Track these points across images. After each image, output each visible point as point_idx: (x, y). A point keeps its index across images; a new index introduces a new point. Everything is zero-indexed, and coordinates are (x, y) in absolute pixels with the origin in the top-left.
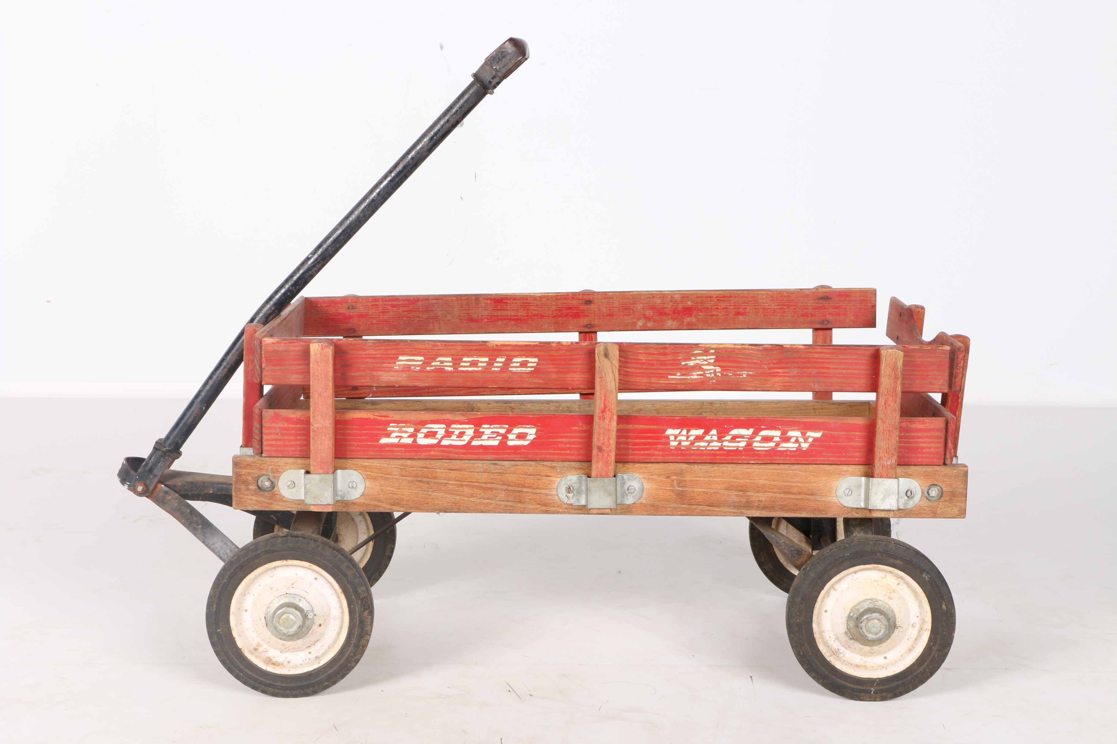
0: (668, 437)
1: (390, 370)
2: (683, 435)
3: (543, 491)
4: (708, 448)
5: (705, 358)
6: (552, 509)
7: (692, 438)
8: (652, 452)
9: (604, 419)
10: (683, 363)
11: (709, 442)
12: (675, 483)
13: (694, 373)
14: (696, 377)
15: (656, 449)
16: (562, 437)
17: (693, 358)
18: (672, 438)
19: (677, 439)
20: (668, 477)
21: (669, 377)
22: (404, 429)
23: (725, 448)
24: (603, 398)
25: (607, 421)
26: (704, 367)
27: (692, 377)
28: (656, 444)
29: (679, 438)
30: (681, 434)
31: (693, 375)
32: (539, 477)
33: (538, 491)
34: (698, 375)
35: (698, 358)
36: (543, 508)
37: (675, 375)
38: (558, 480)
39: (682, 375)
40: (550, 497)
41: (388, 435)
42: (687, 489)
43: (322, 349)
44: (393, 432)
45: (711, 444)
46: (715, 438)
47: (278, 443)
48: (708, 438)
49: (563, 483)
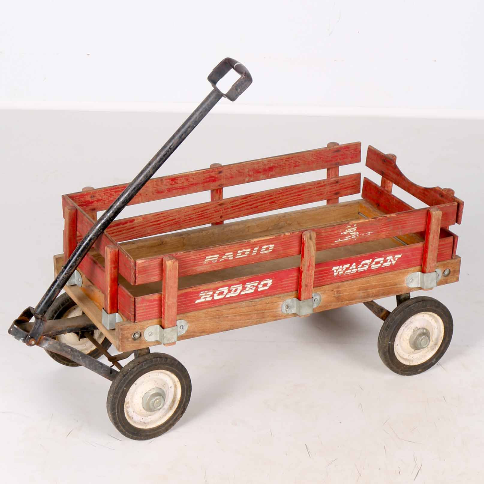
0: (333, 271)
1: (202, 265)
2: (340, 269)
3: (274, 310)
4: (351, 273)
5: (352, 229)
6: (278, 318)
7: (344, 269)
8: (326, 280)
9: (309, 271)
10: (342, 234)
11: (352, 269)
12: (336, 293)
13: (347, 238)
14: (347, 239)
15: (327, 278)
16: (284, 282)
17: (346, 230)
18: (335, 271)
19: (338, 271)
20: (332, 291)
21: (335, 241)
22: (208, 293)
23: (359, 271)
24: (309, 260)
26: (351, 234)
27: (346, 240)
28: (327, 276)
29: (338, 270)
31: (346, 238)
32: (272, 304)
33: (272, 310)
34: (348, 238)
35: (349, 229)
36: (274, 318)
37: (338, 240)
38: (282, 303)
39: (341, 240)
40: (277, 312)
41: (200, 298)
42: (340, 294)
43: (173, 263)
44: (202, 296)
45: (353, 271)
46: (355, 267)
47: (144, 314)
48: (351, 268)
49: (284, 304)
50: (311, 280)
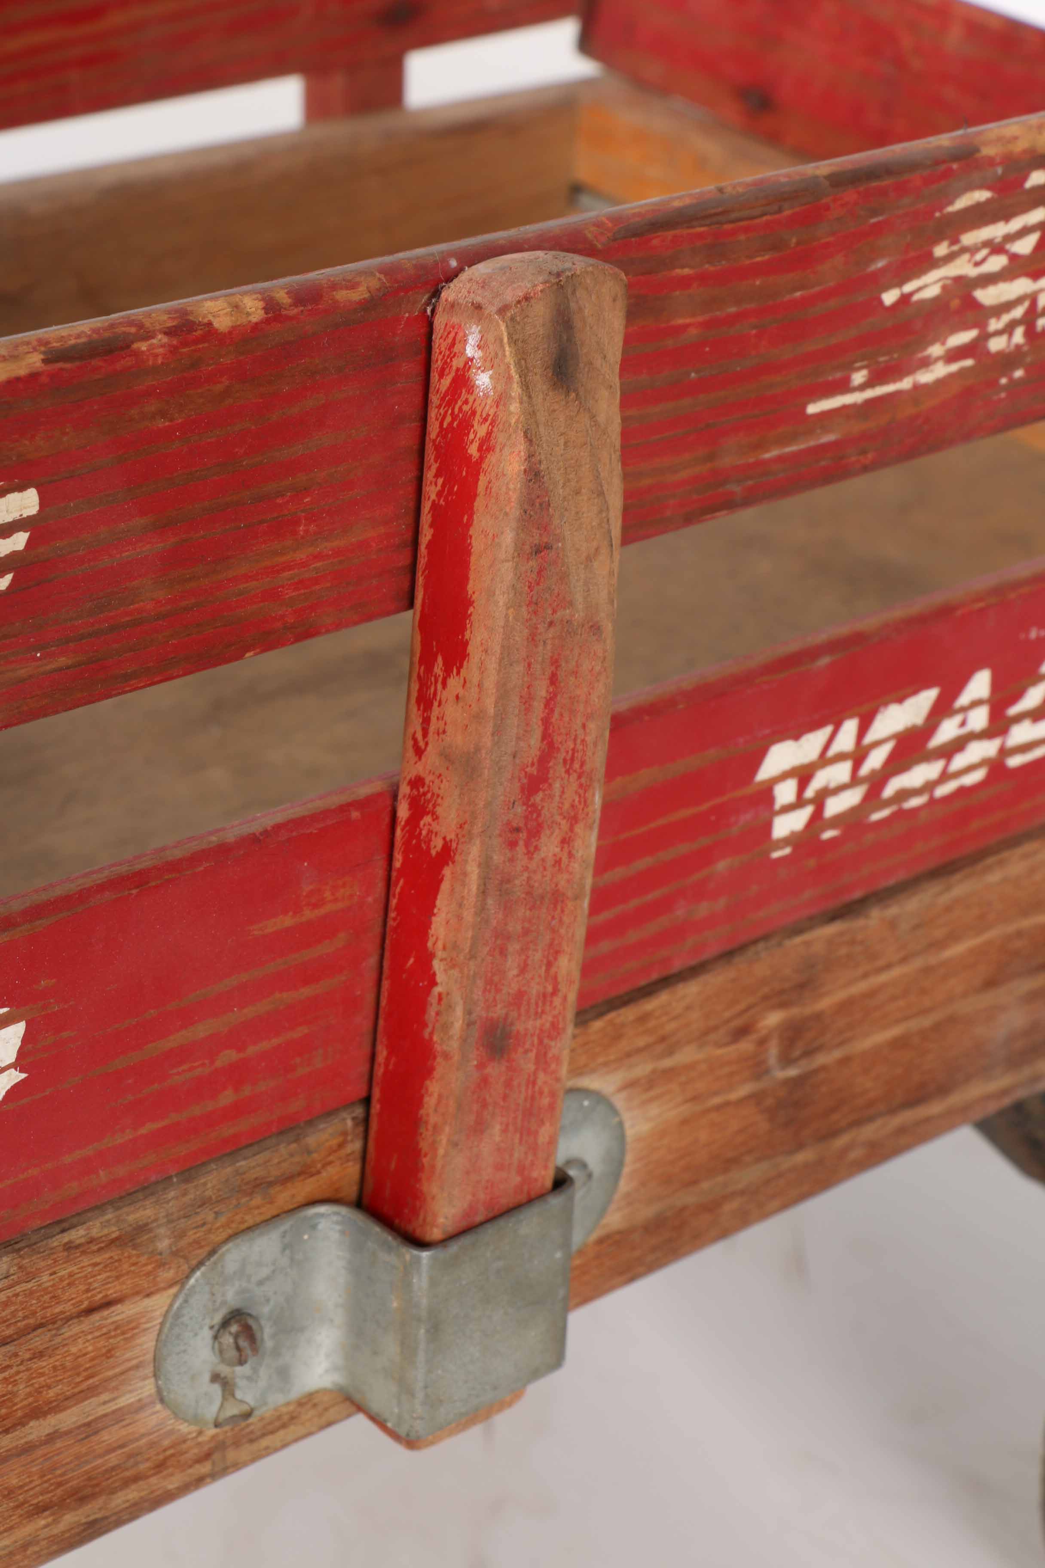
0: (766, 793)
2: (841, 757)
3: (68, 1419)
4: (941, 791)
5: (996, 231)
6: (121, 1499)
7: (876, 760)
8: (680, 912)
9: (535, 833)
10: (890, 297)
11: (958, 745)
12: (773, 1051)
13: (936, 350)
14: (940, 371)
15: (700, 893)
16: (187, 1017)
17: (941, 250)
18: (785, 793)
19: (809, 793)
20: (742, 1032)
21: (812, 409)
23: (1015, 762)
24: (542, 690)
25: (549, 846)
26: (987, 296)
27: (926, 377)
28: (705, 857)
29: (821, 780)
30: (831, 753)
31: (926, 363)
32: (38, 1340)
33: (37, 1429)
34: (953, 355)
35: (969, 238)
36: (70, 1519)
37: (843, 386)
38: (158, 1303)
39: (876, 378)
40: (109, 1437)
42: (821, 1059)
45: (959, 761)
46: (979, 719)
48: (948, 730)
49: (199, 1300)
50: (554, 952)
